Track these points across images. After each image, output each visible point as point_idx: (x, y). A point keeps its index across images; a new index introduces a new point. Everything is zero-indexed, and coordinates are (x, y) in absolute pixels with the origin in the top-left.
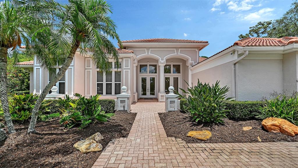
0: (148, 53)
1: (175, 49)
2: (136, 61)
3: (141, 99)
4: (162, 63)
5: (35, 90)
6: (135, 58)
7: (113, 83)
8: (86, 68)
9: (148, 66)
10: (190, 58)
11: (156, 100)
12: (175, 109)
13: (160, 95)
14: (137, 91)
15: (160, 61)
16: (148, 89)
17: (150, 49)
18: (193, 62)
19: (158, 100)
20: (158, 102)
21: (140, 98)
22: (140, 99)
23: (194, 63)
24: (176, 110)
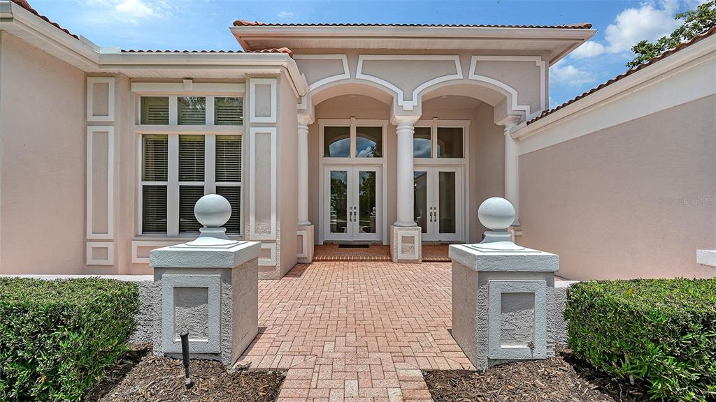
0: (353, 71)
1: (456, 59)
2: (306, 105)
3: (328, 244)
4: (408, 113)
6: (302, 92)
7: (209, 185)
8: (91, 118)
9: (353, 132)
10: (514, 93)
11: (383, 251)
12: (531, 346)
13: (399, 234)
14: (313, 218)
15: (401, 102)
16: (353, 211)
17: (362, 58)
18: (527, 108)
19: (389, 254)
20: (391, 261)
21: (326, 243)
22: (323, 250)
23: (528, 113)
24: (541, 352)
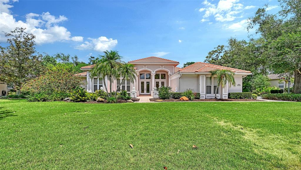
0: (145, 68)
1: (161, 66)
2: (138, 73)
4: (153, 74)
5: (88, 89)
7: (126, 85)
9: (145, 74)
10: (169, 71)
13: (152, 92)
14: (139, 89)
15: (152, 72)
16: (145, 89)
21: (140, 95)
23: (171, 74)
